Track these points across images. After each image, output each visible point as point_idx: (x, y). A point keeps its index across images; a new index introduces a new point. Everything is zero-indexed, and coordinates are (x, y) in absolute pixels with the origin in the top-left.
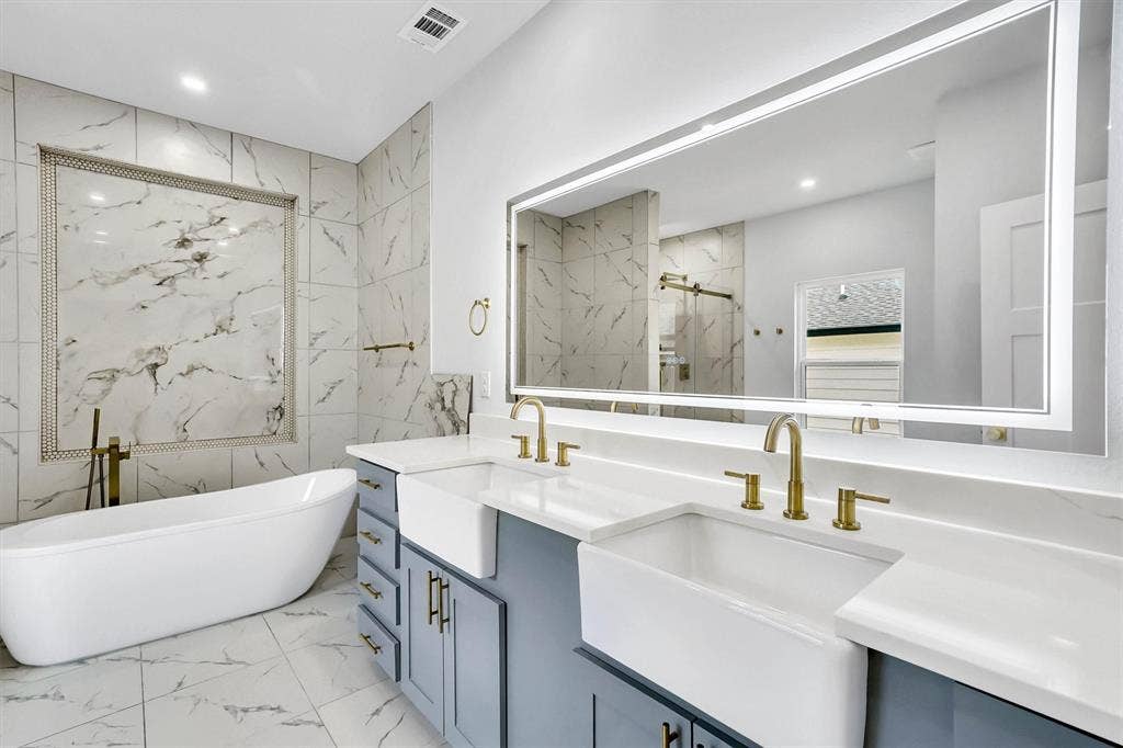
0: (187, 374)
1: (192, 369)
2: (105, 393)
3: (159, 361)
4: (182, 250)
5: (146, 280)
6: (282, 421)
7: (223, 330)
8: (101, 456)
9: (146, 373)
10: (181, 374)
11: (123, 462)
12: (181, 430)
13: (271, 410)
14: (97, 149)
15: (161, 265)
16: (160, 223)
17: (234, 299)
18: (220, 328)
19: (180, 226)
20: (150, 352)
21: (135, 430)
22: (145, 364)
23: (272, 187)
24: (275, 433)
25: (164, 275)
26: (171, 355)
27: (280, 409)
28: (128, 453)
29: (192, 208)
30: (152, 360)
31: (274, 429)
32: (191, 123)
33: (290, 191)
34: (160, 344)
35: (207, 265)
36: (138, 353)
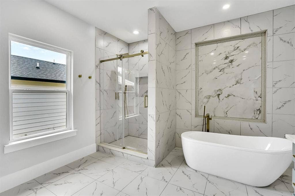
0: (228, 97)
1: (229, 96)
2: (208, 102)
3: (220, 93)
4: (226, 60)
5: (217, 70)
6: (260, 115)
7: (238, 83)
8: (206, 118)
9: (217, 97)
10: (226, 97)
11: (210, 120)
12: (225, 114)
13: (256, 110)
14: (205, 39)
15: (221, 66)
16: (220, 54)
17: (242, 73)
18: (237, 82)
19: (225, 53)
20: (218, 91)
21: (214, 112)
22: (217, 94)
23: (256, 30)
24: (257, 119)
25: (221, 68)
26: (223, 92)
27: (259, 110)
28: (211, 118)
29: (228, 46)
30: (218, 93)
31: (257, 117)
32: (228, 21)
33: (263, 29)
34: (220, 88)
35: (233, 63)
36: (215, 91)
